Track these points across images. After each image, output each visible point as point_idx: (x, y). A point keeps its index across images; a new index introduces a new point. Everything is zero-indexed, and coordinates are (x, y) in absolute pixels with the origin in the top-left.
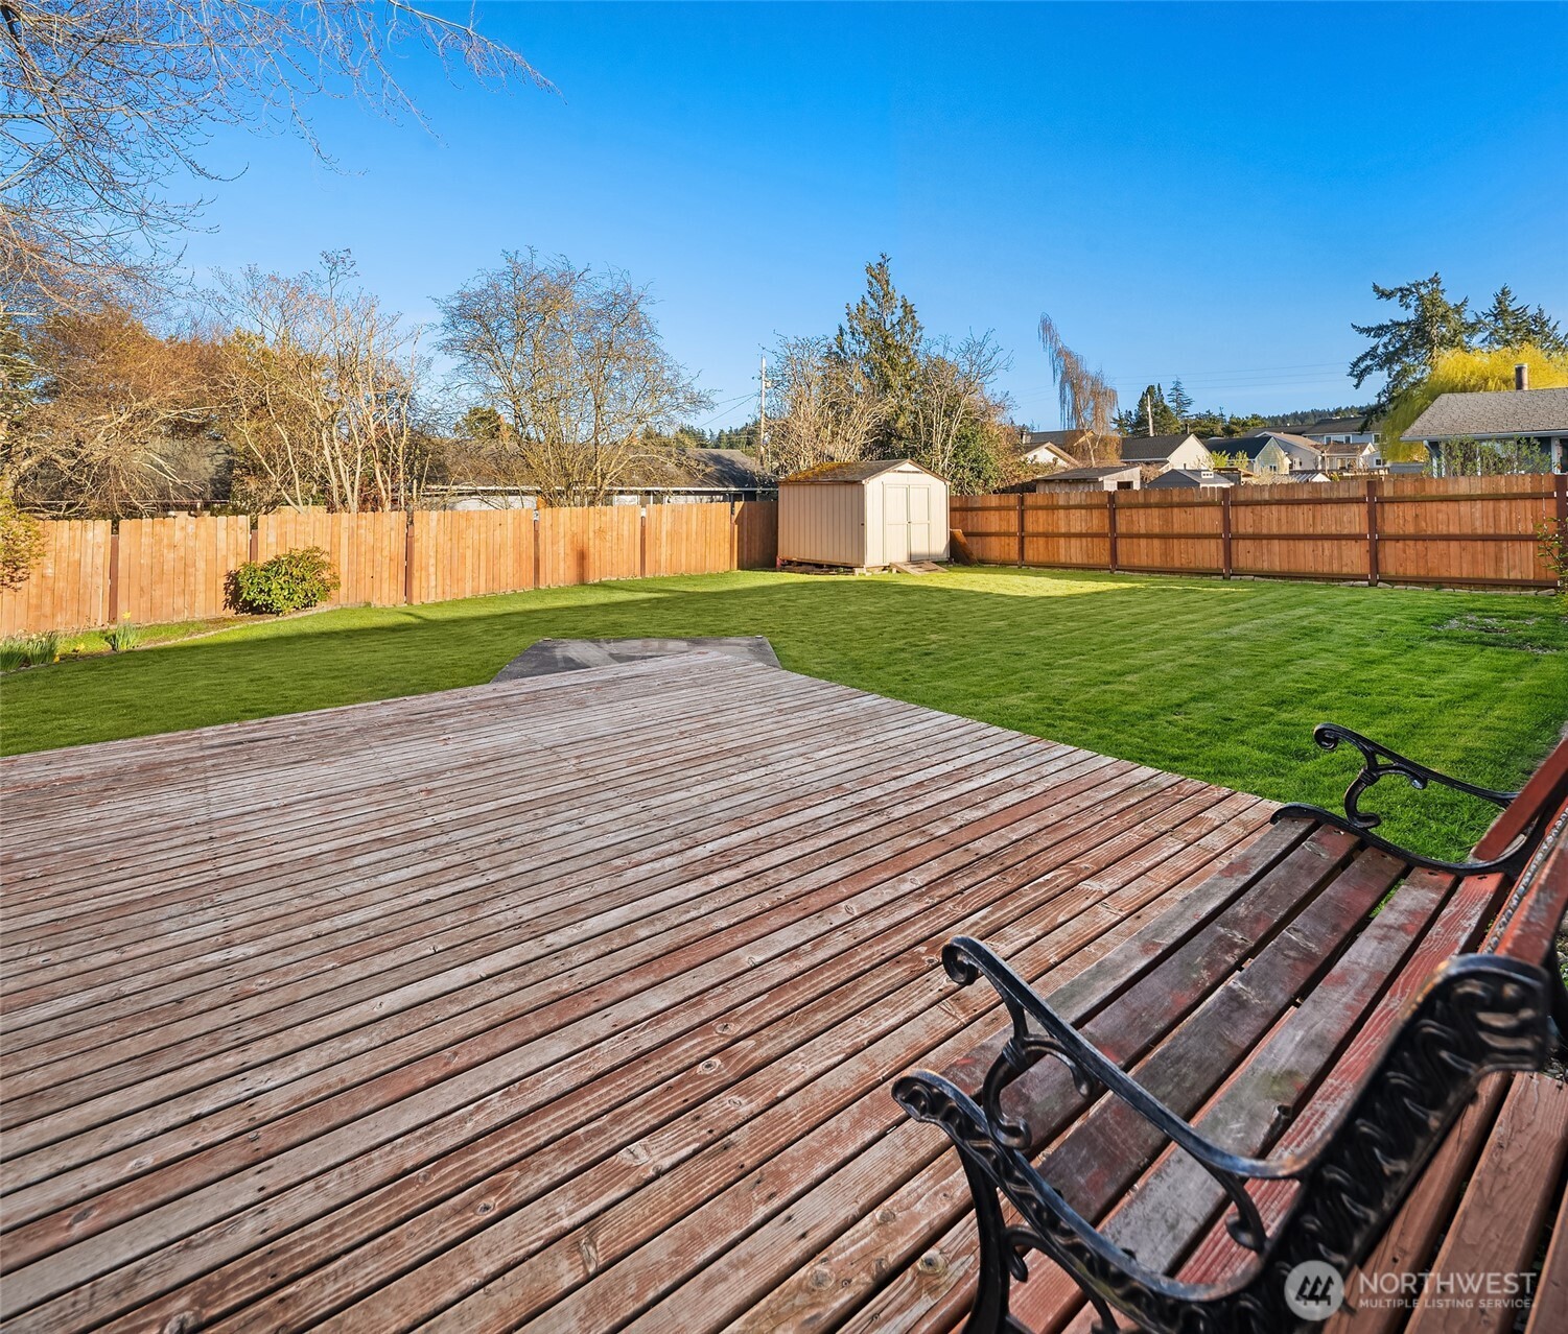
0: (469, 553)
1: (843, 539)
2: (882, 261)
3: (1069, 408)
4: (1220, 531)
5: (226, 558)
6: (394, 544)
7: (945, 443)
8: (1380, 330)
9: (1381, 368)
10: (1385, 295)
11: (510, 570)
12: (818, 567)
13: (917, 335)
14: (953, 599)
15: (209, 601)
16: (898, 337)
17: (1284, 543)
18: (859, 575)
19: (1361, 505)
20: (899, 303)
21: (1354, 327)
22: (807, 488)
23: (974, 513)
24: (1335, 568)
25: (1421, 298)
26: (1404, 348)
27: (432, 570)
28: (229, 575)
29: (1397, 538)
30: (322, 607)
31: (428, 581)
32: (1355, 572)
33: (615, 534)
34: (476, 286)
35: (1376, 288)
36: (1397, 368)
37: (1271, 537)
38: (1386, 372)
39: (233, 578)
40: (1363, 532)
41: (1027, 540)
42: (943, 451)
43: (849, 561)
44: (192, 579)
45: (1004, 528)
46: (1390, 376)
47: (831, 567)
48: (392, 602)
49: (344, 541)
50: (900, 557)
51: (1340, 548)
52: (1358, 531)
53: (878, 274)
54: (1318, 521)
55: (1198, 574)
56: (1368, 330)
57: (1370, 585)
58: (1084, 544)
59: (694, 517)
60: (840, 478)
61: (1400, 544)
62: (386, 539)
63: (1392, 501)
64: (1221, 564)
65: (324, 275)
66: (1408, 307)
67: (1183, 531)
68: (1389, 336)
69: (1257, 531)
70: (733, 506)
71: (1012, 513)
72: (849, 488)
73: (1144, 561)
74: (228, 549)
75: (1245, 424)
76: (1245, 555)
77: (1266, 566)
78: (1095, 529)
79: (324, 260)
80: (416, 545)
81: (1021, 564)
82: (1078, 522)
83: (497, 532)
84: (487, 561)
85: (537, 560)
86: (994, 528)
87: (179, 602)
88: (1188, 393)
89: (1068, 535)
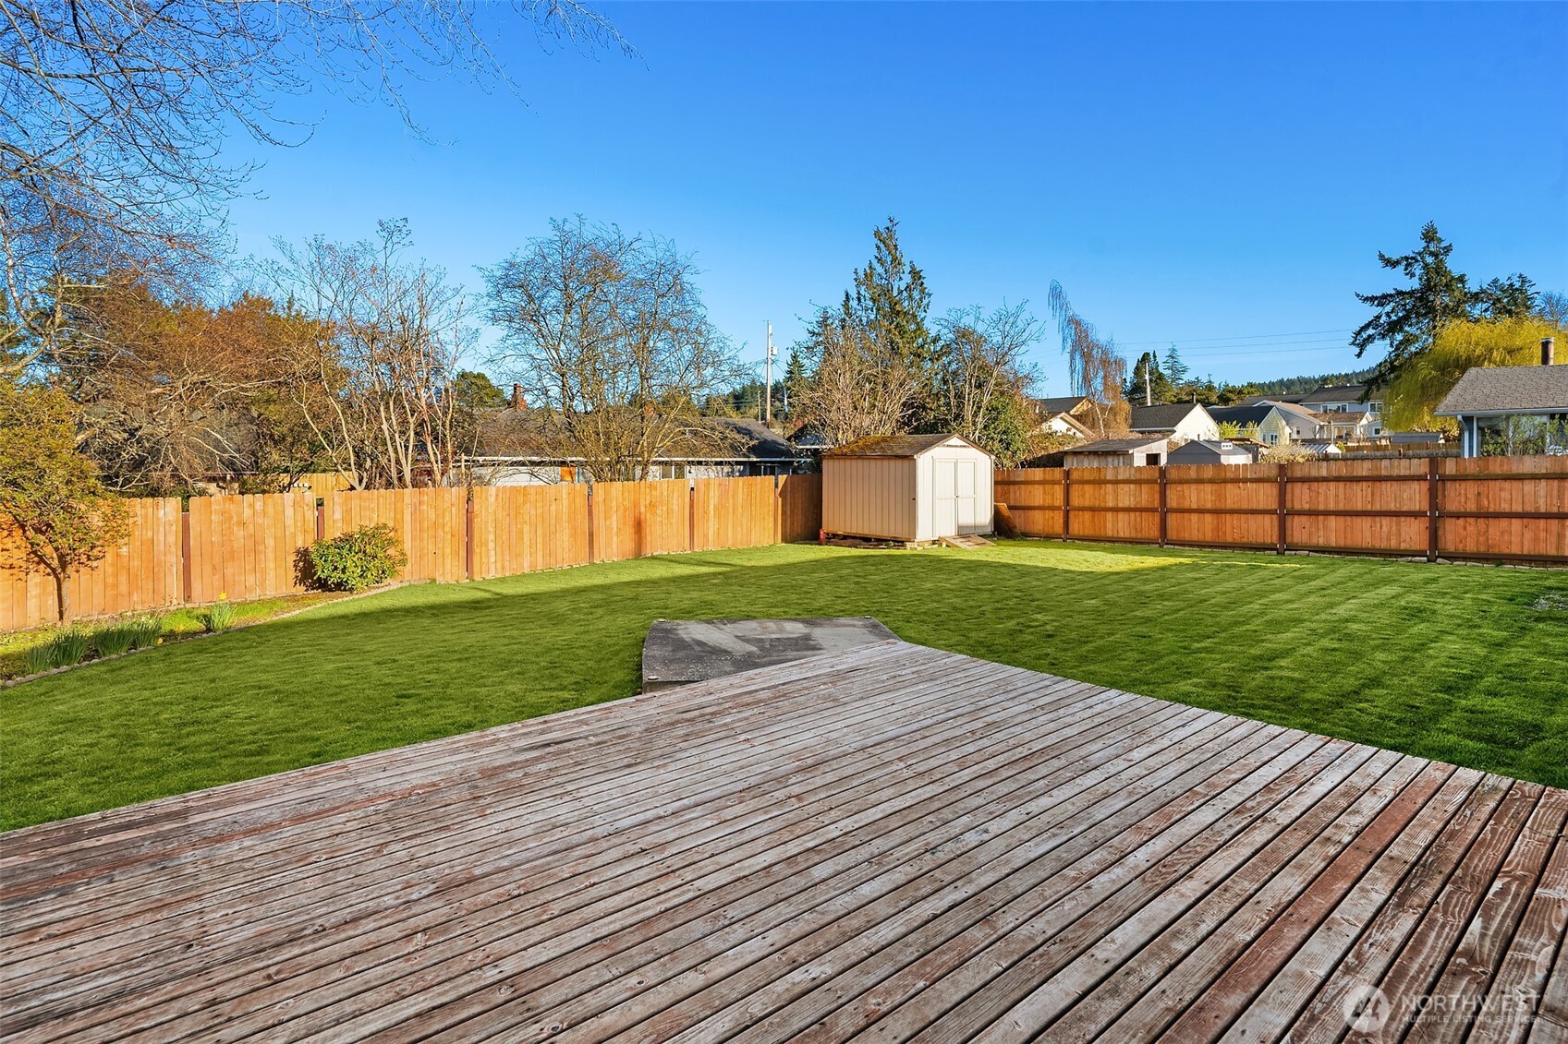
0: (526, 528)
1: (892, 512)
2: (890, 225)
3: (1078, 377)
4: (1274, 506)
5: (295, 536)
6: (455, 519)
7: (975, 415)
8: (1382, 300)
9: (1383, 337)
10: (1392, 264)
11: (566, 545)
12: (866, 540)
13: (925, 302)
14: (1023, 575)
15: (277, 579)
16: (906, 303)
17: (1341, 519)
18: (909, 549)
19: (1422, 482)
20: (907, 269)
21: (1358, 295)
22: (854, 462)
23: (1017, 487)
24: (1394, 544)
25: (1426, 266)
26: (1406, 318)
27: (491, 545)
28: (298, 552)
29: (1458, 516)
30: (392, 584)
31: (488, 556)
32: (1413, 548)
33: (665, 508)
34: (524, 255)
35: (1381, 257)
36: (1399, 337)
37: (1327, 513)
38: (1388, 341)
39: (304, 555)
40: (1423, 509)
41: (1072, 514)
42: (974, 424)
43: (899, 535)
44: (263, 556)
45: (1048, 502)
46: (1391, 346)
47: (880, 541)
48: (455, 578)
49: (407, 518)
50: (948, 531)
51: (1398, 524)
52: (1417, 508)
53: (885, 239)
54: (1377, 498)
55: (1251, 549)
56: (1372, 299)
57: (1429, 561)
58: (1133, 518)
59: (740, 490)
60: (889, 453)
61: (1461, 522)
62: (447, 514)
63: (1454, 479)
64: (1275, 539)
65: (379, 244)
66: (1413, 275)
67: (1236, 507)
68: (1392, 304)
69: (1313, 508)
70: (776, 479)
71: (1057, 487)
72: (899, 462)
73: (1195, 536)
74: (296, 526)
75: (1240, 392)
76: (1300, 530)
77: (1321, 542)
78: (1144, 504)
79: (379, 228)
80: (476, 520)
81: (1066, 537)
82: (1127, 496)
83: (553, 508)
84: (544, 536)
85: (591, 535)
86: (1038, 501)
87: (251, 580)
88: (1183, 360)
89: (1116, 510)
